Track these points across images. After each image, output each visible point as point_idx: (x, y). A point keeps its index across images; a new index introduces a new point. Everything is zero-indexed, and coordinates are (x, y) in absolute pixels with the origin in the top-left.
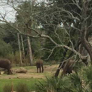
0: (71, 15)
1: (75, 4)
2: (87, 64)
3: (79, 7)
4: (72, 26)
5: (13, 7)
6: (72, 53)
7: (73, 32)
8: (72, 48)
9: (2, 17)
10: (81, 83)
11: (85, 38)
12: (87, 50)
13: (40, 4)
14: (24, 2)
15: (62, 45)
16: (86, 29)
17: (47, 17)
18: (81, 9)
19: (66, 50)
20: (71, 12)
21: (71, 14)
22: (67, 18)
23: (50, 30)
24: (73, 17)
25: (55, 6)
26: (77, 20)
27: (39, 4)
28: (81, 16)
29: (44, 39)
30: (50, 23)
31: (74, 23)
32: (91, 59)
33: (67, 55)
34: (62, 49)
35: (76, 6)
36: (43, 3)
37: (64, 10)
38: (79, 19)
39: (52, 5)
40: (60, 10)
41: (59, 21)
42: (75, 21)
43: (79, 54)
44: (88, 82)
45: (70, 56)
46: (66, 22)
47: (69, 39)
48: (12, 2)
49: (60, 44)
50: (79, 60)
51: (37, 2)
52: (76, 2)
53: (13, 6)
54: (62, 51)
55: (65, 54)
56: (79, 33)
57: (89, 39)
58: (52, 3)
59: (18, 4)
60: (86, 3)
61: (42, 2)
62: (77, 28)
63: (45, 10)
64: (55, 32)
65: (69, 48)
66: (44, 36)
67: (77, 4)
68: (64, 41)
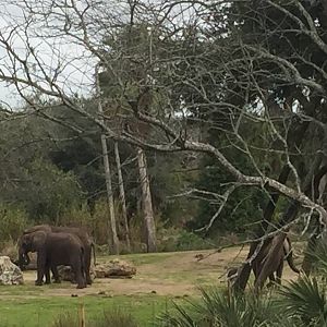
0: (292, 73)
1: (307, 32)
3: (321, 43)
4: (294, 109)
5: (86, 42)
6: (295, 208)
7: (299, 133)
8: (295, 188)
9: (47, 79)
13: (180, 33)
14: (123, 25)
15: (258, 179)
17: (206, 79)
19: (275, 197)
20: (292, 62)
21: (292, 66)
22: (278, 82)
23: (216, 124)
24: (299, 78)
25: (233, 38)
26: (312, 89)
27: (177, 31)
28: (325, 76)
29: (194, 155)
30: (218, 101)
31: (302, 98)
33: (278, 215)
34: (259, 194)
35: (309, 39)
36: (191, 30)
37: (268, 55)
38: (318, 86)
39: (225, 35)
40: (252, 53)
41: (251, 92)
42: (306, 92)
43: (322, 211)
45: (288, 218)
46: (274, 96)
47: (284, 157)
48: (82, 25)
49: (252, 172)
50: (318, 232)
51: (170, 25)
52: (311, 23)
53: (86, 38)
54: (258, 198)
55: (270, 209)
56: (321, 137)
58: (222, 30)
59: (102, 32)
61: (189, 26)
62: (311, 119)
63: (199, 52)
64: (236, 133)
65: (283, 188)
66: (196, 144)
67: (314, 34)
68: (266, 164)
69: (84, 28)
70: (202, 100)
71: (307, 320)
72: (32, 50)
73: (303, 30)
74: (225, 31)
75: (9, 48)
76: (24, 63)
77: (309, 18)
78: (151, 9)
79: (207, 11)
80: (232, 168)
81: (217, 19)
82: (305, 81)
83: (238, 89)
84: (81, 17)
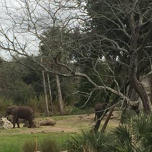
0: (115, 45)
1: (122, 30)
2: (138, 113)
3: (127, 34)
4: (117, 59)
6: (117, 98)
7: (118, 69)
8: (117, 90)
9: (21, 49)
10: (130, 139)
11: (135, 77)
12: (138, 93)
13: (73, 31)
14: (51, 28)
15: (103, 87)
16: (137, 64)
17: (83, 48)
18: (130, 37)
19: (110, 94)
20: (116, 41)
21: (116, 43)
22: (111, 49)
23: (87, 66)
24: (119, 48)
26: (124, 52)
27: (71, 30)
28: (129, 47)
29: (78, 78)
30: (87, 57)
31: (120, 55)
32: (144, 106)
33: (111, 101)
35: (122, 32)
37: (107, 39)
38: (126, 51)
40: (101, 38)
41: (100, 53)
42: (121, 53)
43: (128, 99)
44: (140, 137)
45: (115, 102)
46: (109, 55)
47: (113, 78)
48: (35, 28)
49: (100, 84)
50: (127, 107)
51: (68, 28)
52: (123, 26)
53: (36, 33)
54: (103, 94)
55: (108, 99)
56: (128, 70)
57: (140, 77)
58: (89, 29)
59: (43, 30)
60: (137, 28)
61: (76, 28)
62: (124, 63)
63: (80, 38)
64: (94, 69)
65: (113, 90)
66: (79, 74)
67: (124, 30)
68: (106, 81)
70: (81, 57)
71: (122, 142)
72: (15, 38)
73: (120, 29)
74: (90, 30)
75: (6, 37)
76: (12, 43)
77: (123, 24)
78: (61, 21)
79: (83, 22)
80: (93, 83)
81: (87, 25)
82: (121, 49)
83: (95, 52)
84: (34, 25)
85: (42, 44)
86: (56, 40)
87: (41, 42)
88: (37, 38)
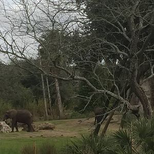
1: (122, 33)
2: (138, 117)
3: (127, 37)
4: (117, 63)
5: (35, 37)
6: (117, 102)
7: (118, 72)
8: (117, 94)
9: (20, 52)
10: (130, 144)
11: (135, 81)
12: (139, 97)
13: (72, 34)
14: (50, 31)
15: (103, 91)
16: (137, 68)
17: (82, 51)
18: (130, 40)
19: (110, 98)
20: (116, 44)
21: (116, 47)
22: (111, 53)
23: (86, 69)
24: (119, 51)
25: (92, 35)
26: (124, 55)
27: (70, 33)
28: (129, 50)
30: (87, 60)
31: (119, 59)
32: (144, 110)
33: (111, 105)
34: (104, 96)
35: (122, 35)
36: (77, 32)
37: (106, 42)
38: (126, 54)
39: (89, 34)
40: (100, 41)
41: (100, 57)
42: (121, 56)
43: (128, 103)
44: (141, 142)
45: (115, 106)
46: (108, 58)
47: (113, 82)
48: (33, 31)
50: (127, 111)
51: (68, 31)
52: (123, 29)
53: (35, 36)
55: (108, 102)
56: (127, 74)
57: (140, 81)
58: (88, 32)
59: (41, 33)
60: (137, 32)
61: (75, 31)
62: (123, 67)
63: (80, 41)
64: (94, 72)
65: (113, 94)
66: (78, 77)
67: (124, 34)
68: (106, 85)
69: (34, 32)
70: (80, 60)
71: (122, 146)
72: (14, 41)
73: (120, 32)
75: (5, 40)
76: (11, 46)
77: (122, 28)
78: (60, 24)
79: (83, 25)
80: (92, 86)
81: (86, 28)
82: (121, 52)
83: (95, 55)
84: (33, 28)
85: (40, 48)
86: (55, 43)
87: (40, 45)
88: (36, 42)
